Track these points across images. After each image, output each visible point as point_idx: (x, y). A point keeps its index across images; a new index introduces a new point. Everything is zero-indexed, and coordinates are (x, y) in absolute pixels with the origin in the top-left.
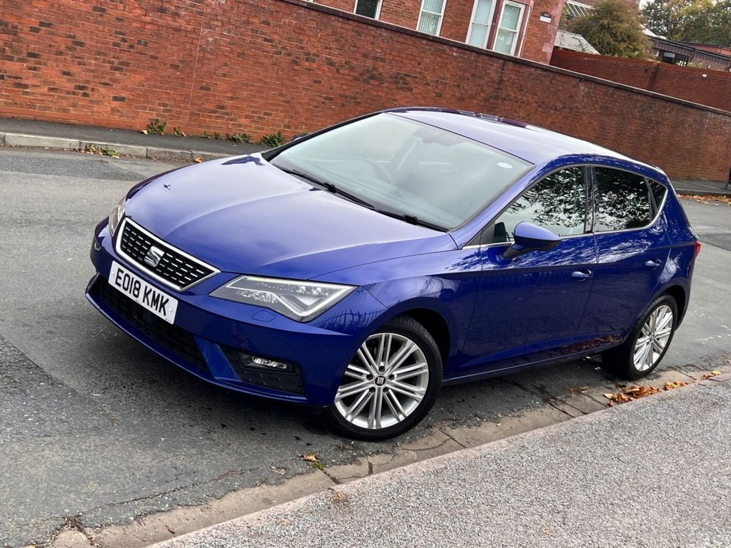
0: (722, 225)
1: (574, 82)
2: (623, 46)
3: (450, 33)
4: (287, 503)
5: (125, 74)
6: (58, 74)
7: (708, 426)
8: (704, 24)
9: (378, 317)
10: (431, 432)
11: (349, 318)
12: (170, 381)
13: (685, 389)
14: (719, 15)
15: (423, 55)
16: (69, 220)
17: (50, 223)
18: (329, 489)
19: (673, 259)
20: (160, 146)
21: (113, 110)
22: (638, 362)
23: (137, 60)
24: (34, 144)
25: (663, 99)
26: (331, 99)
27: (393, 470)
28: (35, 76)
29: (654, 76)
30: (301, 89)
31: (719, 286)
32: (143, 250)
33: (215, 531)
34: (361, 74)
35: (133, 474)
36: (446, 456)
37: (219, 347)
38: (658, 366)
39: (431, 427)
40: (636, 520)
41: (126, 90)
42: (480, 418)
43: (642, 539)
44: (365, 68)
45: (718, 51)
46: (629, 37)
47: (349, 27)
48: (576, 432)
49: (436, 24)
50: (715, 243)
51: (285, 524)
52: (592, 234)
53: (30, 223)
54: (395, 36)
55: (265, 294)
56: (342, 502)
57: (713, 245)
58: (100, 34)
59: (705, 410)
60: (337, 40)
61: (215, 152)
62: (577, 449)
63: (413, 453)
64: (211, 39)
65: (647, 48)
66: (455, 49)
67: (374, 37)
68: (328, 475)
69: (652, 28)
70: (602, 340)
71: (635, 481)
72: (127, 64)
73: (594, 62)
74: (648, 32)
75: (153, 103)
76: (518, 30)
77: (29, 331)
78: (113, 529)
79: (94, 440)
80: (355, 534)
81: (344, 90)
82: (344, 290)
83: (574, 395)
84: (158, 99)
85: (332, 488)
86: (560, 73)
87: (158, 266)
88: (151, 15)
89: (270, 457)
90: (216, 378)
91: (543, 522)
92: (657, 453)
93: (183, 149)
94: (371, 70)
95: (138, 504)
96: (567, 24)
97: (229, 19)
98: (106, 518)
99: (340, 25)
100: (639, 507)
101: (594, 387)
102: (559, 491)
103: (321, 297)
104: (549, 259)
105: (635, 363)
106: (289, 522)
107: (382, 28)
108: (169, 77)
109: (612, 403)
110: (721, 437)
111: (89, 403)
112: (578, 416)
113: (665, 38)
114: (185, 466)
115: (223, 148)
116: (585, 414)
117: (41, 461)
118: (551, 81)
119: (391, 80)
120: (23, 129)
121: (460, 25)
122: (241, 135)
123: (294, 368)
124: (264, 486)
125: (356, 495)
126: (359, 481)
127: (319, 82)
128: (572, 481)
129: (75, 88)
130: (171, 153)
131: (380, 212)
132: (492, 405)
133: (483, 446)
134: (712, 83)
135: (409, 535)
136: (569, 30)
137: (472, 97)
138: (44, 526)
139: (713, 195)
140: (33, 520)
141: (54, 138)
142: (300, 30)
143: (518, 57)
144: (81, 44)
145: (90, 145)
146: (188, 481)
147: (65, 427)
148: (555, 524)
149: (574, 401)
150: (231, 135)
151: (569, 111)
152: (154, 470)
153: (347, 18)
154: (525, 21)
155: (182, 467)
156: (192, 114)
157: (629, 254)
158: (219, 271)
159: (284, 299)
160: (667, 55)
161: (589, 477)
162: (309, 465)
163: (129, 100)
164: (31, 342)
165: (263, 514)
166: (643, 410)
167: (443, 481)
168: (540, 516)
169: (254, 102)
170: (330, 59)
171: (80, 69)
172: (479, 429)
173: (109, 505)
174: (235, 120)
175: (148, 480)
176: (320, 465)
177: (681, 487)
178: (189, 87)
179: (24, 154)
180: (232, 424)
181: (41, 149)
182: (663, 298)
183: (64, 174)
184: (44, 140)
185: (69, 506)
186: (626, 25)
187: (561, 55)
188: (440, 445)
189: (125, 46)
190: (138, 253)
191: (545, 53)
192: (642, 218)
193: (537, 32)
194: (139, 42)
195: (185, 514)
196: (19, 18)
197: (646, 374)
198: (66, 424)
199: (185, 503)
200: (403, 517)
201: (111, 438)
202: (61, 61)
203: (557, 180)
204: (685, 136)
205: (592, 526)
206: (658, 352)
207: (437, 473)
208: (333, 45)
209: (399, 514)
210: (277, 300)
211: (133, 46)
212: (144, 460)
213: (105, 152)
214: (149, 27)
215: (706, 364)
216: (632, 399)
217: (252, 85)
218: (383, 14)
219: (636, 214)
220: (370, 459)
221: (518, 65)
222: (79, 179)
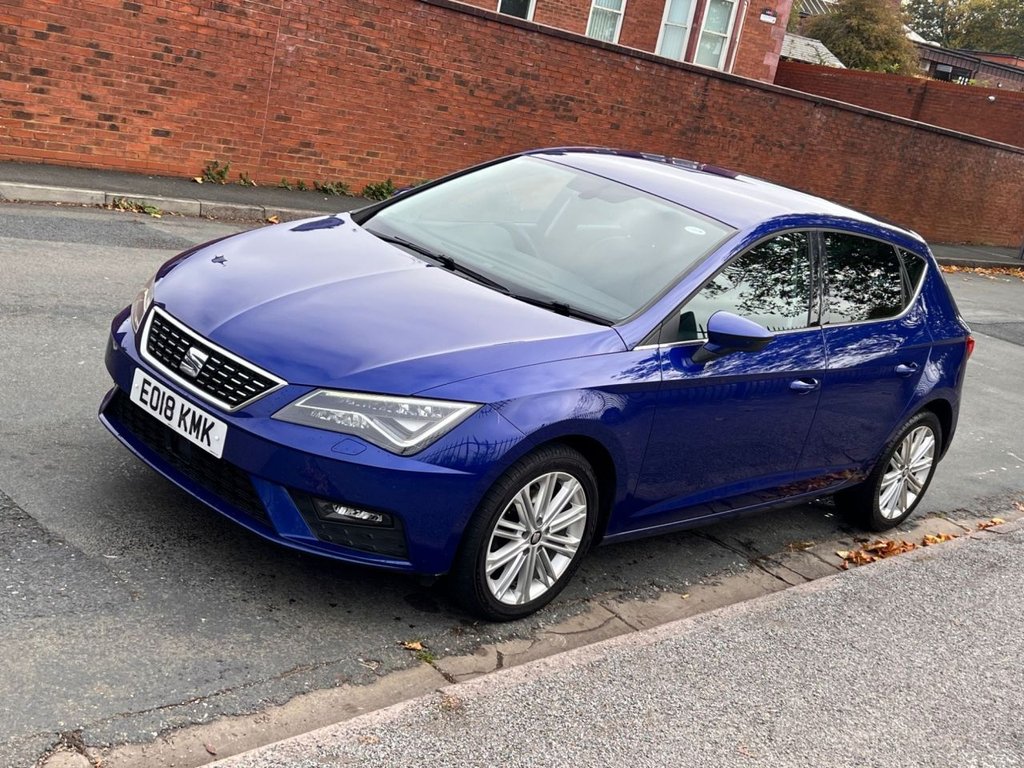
0: (1012, 309)
1: (807, 107)
2: (878, 56)
3: (632, 38)
4: (376, 712)
5: (170, 99)
6: (76, 98)
7: (982, 597)
8: (994, 24)
9: (514, 446)
10: (589, 607)
11: (473, 448)
12: (218, 536)
13: (952, 544)
14: (1015, 12)
15: (592, 70)
16: (83, 307)
17: (56, 311)
18: (437, 691)
19: (935, 362)
20: (219, 200)
21: (154, 149)
22: (886, 506)
23: (187, 78)
24: (40, 197)
25: (932, 132)
26: (461, 133)
27: (529, 664)
28: (42, 101)
29: (921, 98)
30: (419, 119)
31: (1006, 398)
32: (179, 352)
33: (270, 752)
34: (505, 97)
35: (160, 671)
36: (605, 643)
37: (286, 491)
38: (915, 512)
39: (588, 601)
40: (873, 734)
41: (172, 121)
42: (658, 587)
43: (881, 761)
44: (510, 89)
45: (1014, 62)
46: (887, 43)
47: (488, 31)
48: (793, 608)
49: (614, 26)
50: (1002, 335)
51: (371, 741)
52: (819, 328)
53: (27, 310)
54: (553, 44)
55: (351, 416)
56: (455, 710)
57: (1001, 339)
58: (135, 42)
59: (977, 576)
60: (470, 50)
61: (298, 208)
62: (793, 631)
63: (562, 638)
64: (291, 49)
65: (913, 59)
66: (638, 61)
67: (523, 44)
68: (439, 670)
69: (921, 30)
70: (837, 476)
71: (875, 677)
72: (173, 84)
73: (836, 80)
74: (914, 36)
75: (210, 139)
76: (729, 34)
77: (18, 465)
78: (127, 749)
79: (105, 622)
80: (471, 757)
81: (481, 120)
82: (465, 409)
83: (793, 554)
84: (217, 134)
85: (441, 689)
86: (787, 95)
87: (200, 376)
88: (205, 14)
89: (357, 645)
90: (282, 535)
91: (740, 737)
92: (907, 637)
93: (252, 204)
94: (519, 90)
95: (165, 714)
96: (800, 24)
97: (317, 19)
98: (118, 734)
99: (474, 27)
100: (878, 715)
101: (823, 542)
102: (764, 692)
103: (430, 421)
104: (761, 362)
105: (881, 508)
106: (377, 740)
107: (534, 31)
108: (232, 102)
109: (847, 565)
110: (999, 613)
111: (100, 569)
112: (798, 584)
113: (938, 45)
114: (234, 658)
115: (308, 202)
116: (809, 580)
117: (28, 652)
118: (773, 107)
119: (548, 105)
120: (26, 177)
121: (648, 27)
122: (335, 183)
123: (393, 522)
124: (346, 686)
125: (475, 699)
126: (480, 679)
127: (445, 109)
128: (784, 677)
129: (99, 118)
130: (234, 210)
131: (517, 298)
132: (676, 568)
133: (659, 628)
134: (1002, 108)
135: (548, 757)
136: (802, 33)
137: (661, 129)
138: (28, 746)
139: (1003, 266)
140: (12, 738)
141: (68, 189)
142: (417, 35)
143: (730, 73)
144: (107, 56)
145: (121, 198)
146: (239, 680)
147: (64, 603)
148: (757, 740)
149: (793, 562)
150: (321, 183)
151: (800, 148)
152: (190, 665)
153: (485, 18)
154: (739, 22)
155: (230, 660)
156: (265, 154)
157: (874, 355)
158: (286, 383)
159: (378, 422)
160: (941, 68)
161: (809, 672)
162: (411, 655)
163: (176, 134)
164: (21, 482)
165: (341, 727)
166: (889, 575)
167: (601, 679)
168: (737, 728)
169: (354, 137)
170: (460, 76)
171: (105, 92)
172: (657, 603)
173: (123, 715)
174: (327, 162)
175: (181, 679)
176: (427, 656)
177: (939, 685)
178: (261, 115)
179: (25, 212)
180: (304, 598)
181: (51, 204)
182: (920, 416)
183: (79, 241)
184: (54, 193)
185: (66, 716)
186: (883, 27)
187: (790, 70)
188: (600, 627)
189: (169, 58)
190: (171, 357)
191: (768, 67)
192: (892, 303)
193: (755, 37)
194: (189, 53)
195: (232, 727)
196: (19, 19)
197: (897, 523)
198: (65, 598)
199: (232, 711)
200: (541, 732)
201: (130, 618)
202: (79, 81)
203: (772, 250)
204: (964, 183)
205: (809, 742)
206: (914, 492)
207: (592, 667)
208: (466, 57)
209: (535, 726)
210: (368, 424)
211: (182, 59)
212: (176, 650)
213: (141, 209)
214: (203, 31)
215: (985, 508)
216: (875, 558)
217: (349, 114)
218: (538, 11)
219: (882, 298)
220: (500, 647)
221: (727, 84)
222: (101, 249)
